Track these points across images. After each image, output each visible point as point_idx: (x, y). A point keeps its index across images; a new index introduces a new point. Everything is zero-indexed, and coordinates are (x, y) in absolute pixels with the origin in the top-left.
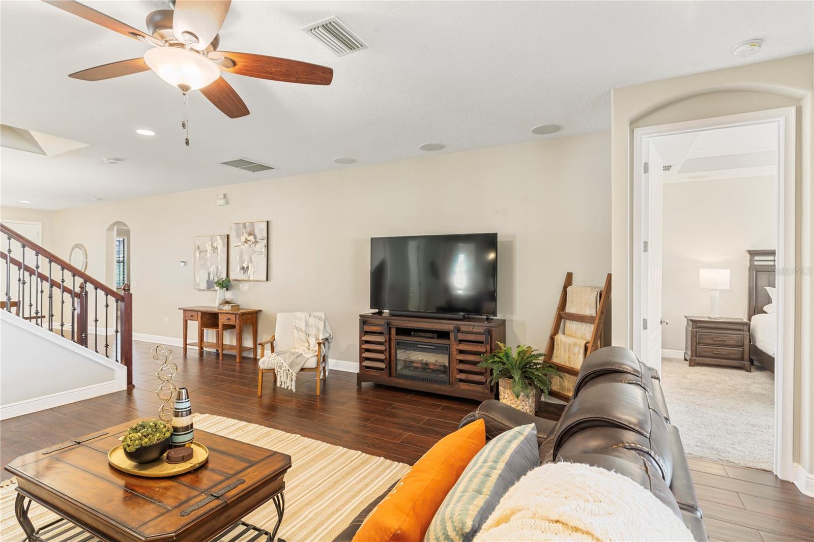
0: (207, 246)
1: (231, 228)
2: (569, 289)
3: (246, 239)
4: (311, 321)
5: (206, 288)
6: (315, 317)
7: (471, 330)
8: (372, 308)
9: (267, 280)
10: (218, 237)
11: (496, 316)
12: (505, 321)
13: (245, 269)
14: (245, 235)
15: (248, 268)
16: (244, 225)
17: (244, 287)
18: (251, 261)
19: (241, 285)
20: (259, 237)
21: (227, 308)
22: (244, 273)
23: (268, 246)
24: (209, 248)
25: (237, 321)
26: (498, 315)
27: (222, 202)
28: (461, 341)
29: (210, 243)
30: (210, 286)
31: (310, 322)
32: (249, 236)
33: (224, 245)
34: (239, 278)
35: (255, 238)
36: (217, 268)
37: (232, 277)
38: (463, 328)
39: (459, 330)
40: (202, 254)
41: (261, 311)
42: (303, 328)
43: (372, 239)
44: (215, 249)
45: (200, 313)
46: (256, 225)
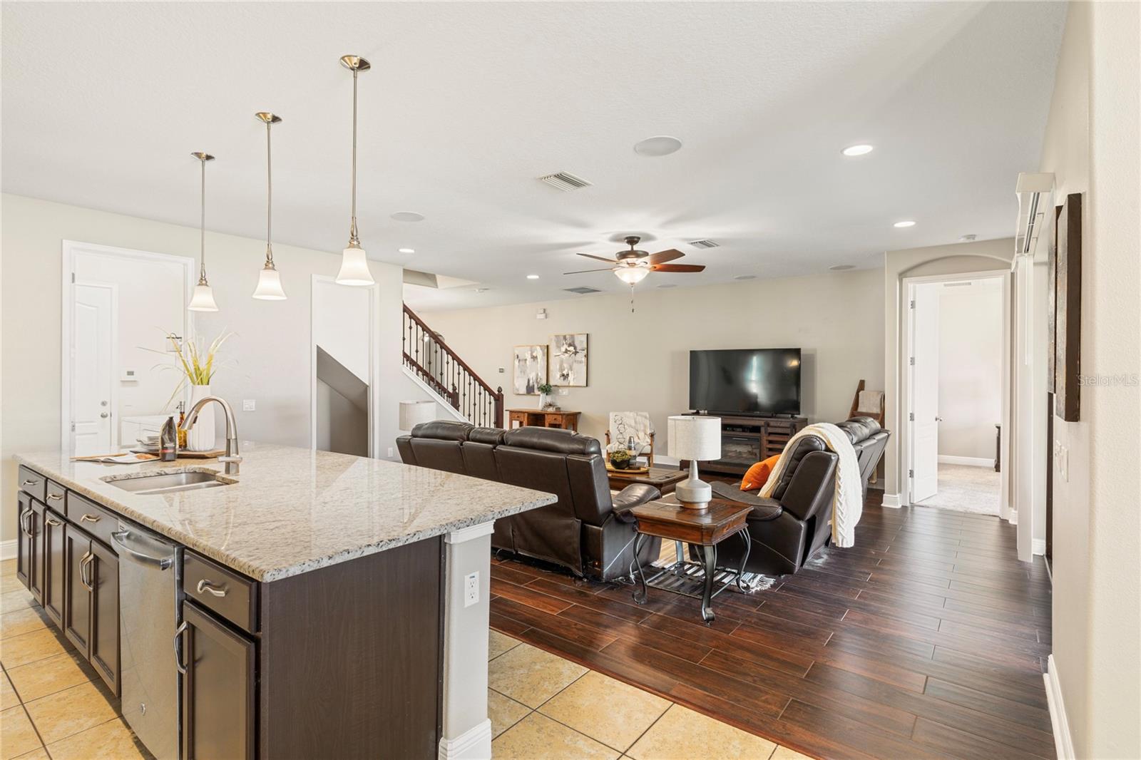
0: (527, 355)
1: (551, 340)
2: (861, 393)
3: (566, 349)
4: (639, 419)
5: (525, 393)
6: (642, 416)
7: (779, 425)
8: (690, 409)
9: (587, 385)
10: (538, 348)
11: (799, 414)
12: (807, 419)
13: (565, 377)
14: (566, 346)
15: (568, 375)
16: (565, 338)
17: (564, 392)
18: (571, 369)
19: (560, 390)
20: (579, 348)
21: (551, 410)
22: (564, 379)
23: (587, 356)
24: (528, 357)
25: (564, 421)
26: (801, 413)
27: (542, 316)
28: (770, 434)
29: (530, 352)
30: (530, 390)
31: (637, 420)
32: (569, 347)
33: (544, 355)
34: (559, 384)
35: (575, 348)
36: (537, 375)
37: (552, 383)
38: (772, 424)
39: (768, 425)
40: (521, 362)
41: (580, 413)
42: (633, 424)
43: (691, 352)
44: (534, 358)
45: (526, 414)
46: (576, 337)
